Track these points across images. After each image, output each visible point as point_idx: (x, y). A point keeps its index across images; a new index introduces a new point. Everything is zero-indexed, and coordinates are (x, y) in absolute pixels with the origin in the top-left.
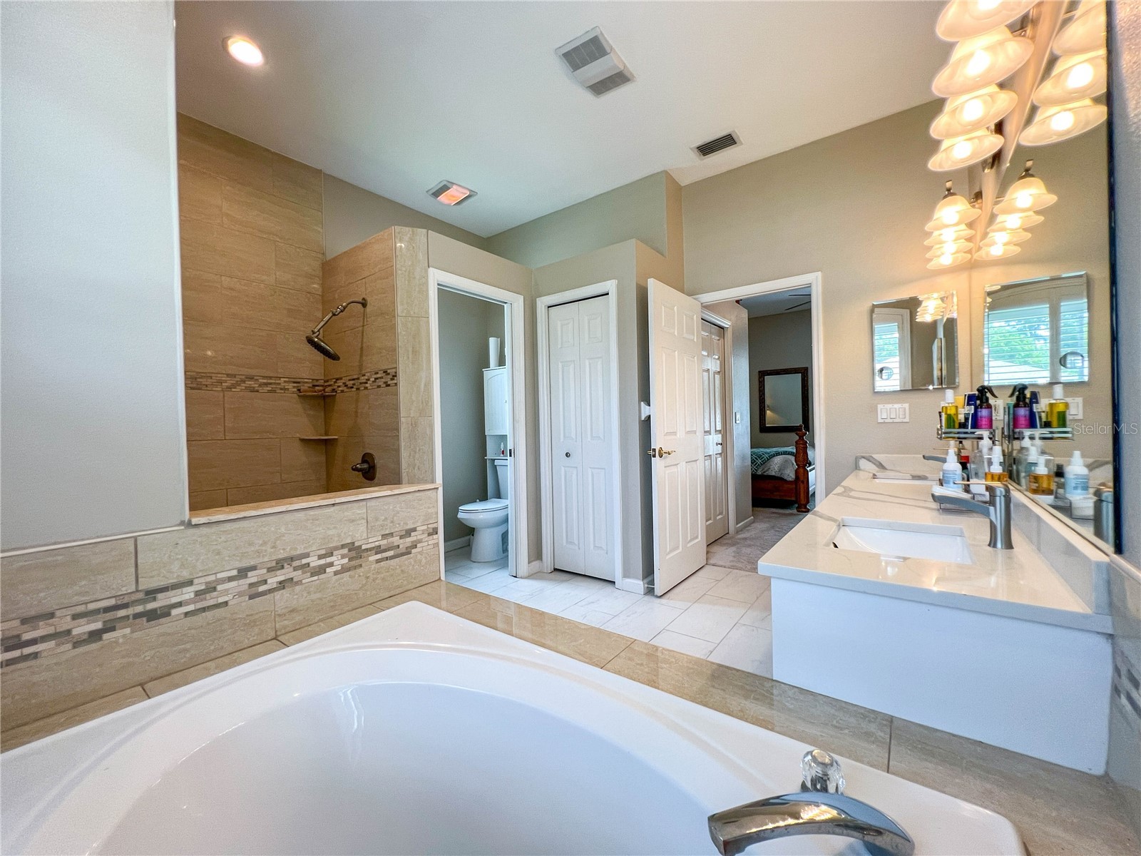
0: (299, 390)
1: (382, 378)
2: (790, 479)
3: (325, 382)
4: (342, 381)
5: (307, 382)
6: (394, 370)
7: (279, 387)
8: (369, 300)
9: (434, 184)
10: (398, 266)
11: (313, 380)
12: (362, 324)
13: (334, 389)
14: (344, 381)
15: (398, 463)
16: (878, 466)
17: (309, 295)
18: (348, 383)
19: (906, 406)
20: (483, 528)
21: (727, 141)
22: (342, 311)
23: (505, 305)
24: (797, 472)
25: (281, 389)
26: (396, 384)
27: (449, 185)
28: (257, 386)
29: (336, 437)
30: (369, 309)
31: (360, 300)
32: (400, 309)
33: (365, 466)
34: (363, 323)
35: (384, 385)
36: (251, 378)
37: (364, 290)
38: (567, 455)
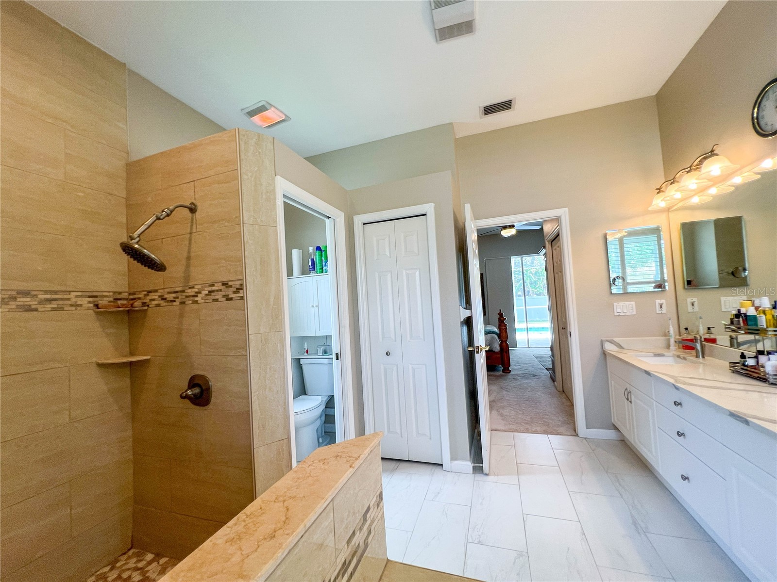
0: (97, 306)
1: (221, 290)
2: (497, 351)
3: (130, 294)
4: (156, 294)
5: (106, 296)
6: (239, 282)
7: (69, 302)
8: (198, 204)
9: (252, 103)
10: (243, 170)
11: (114, 293)
12: (189, 231)
13: (145, 303)
14: (160, 294)
15: (247, 385)
16: (618, 347)
17: (109, 197)
18: (166, 296)
19: (633, 303)
20: (301, 428)
21: (506, 105)
22: (168, 215)
23: (327, 221)
24: (501, 345)
25: (71, 305)
26: (242, 298)
27: (268, 106)
28: (36, 303)
29: (148, 357)
30: (198, 214)
31: (188, 204)
32: (247, 217)
33: (197, 390)
34: (191, 229)
35: (224, 299)
36: (26, 293)
37: (192, 194)
38: (388, 354)
